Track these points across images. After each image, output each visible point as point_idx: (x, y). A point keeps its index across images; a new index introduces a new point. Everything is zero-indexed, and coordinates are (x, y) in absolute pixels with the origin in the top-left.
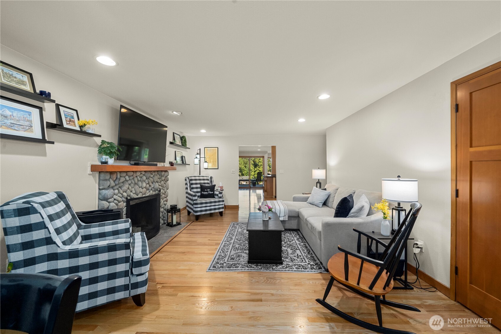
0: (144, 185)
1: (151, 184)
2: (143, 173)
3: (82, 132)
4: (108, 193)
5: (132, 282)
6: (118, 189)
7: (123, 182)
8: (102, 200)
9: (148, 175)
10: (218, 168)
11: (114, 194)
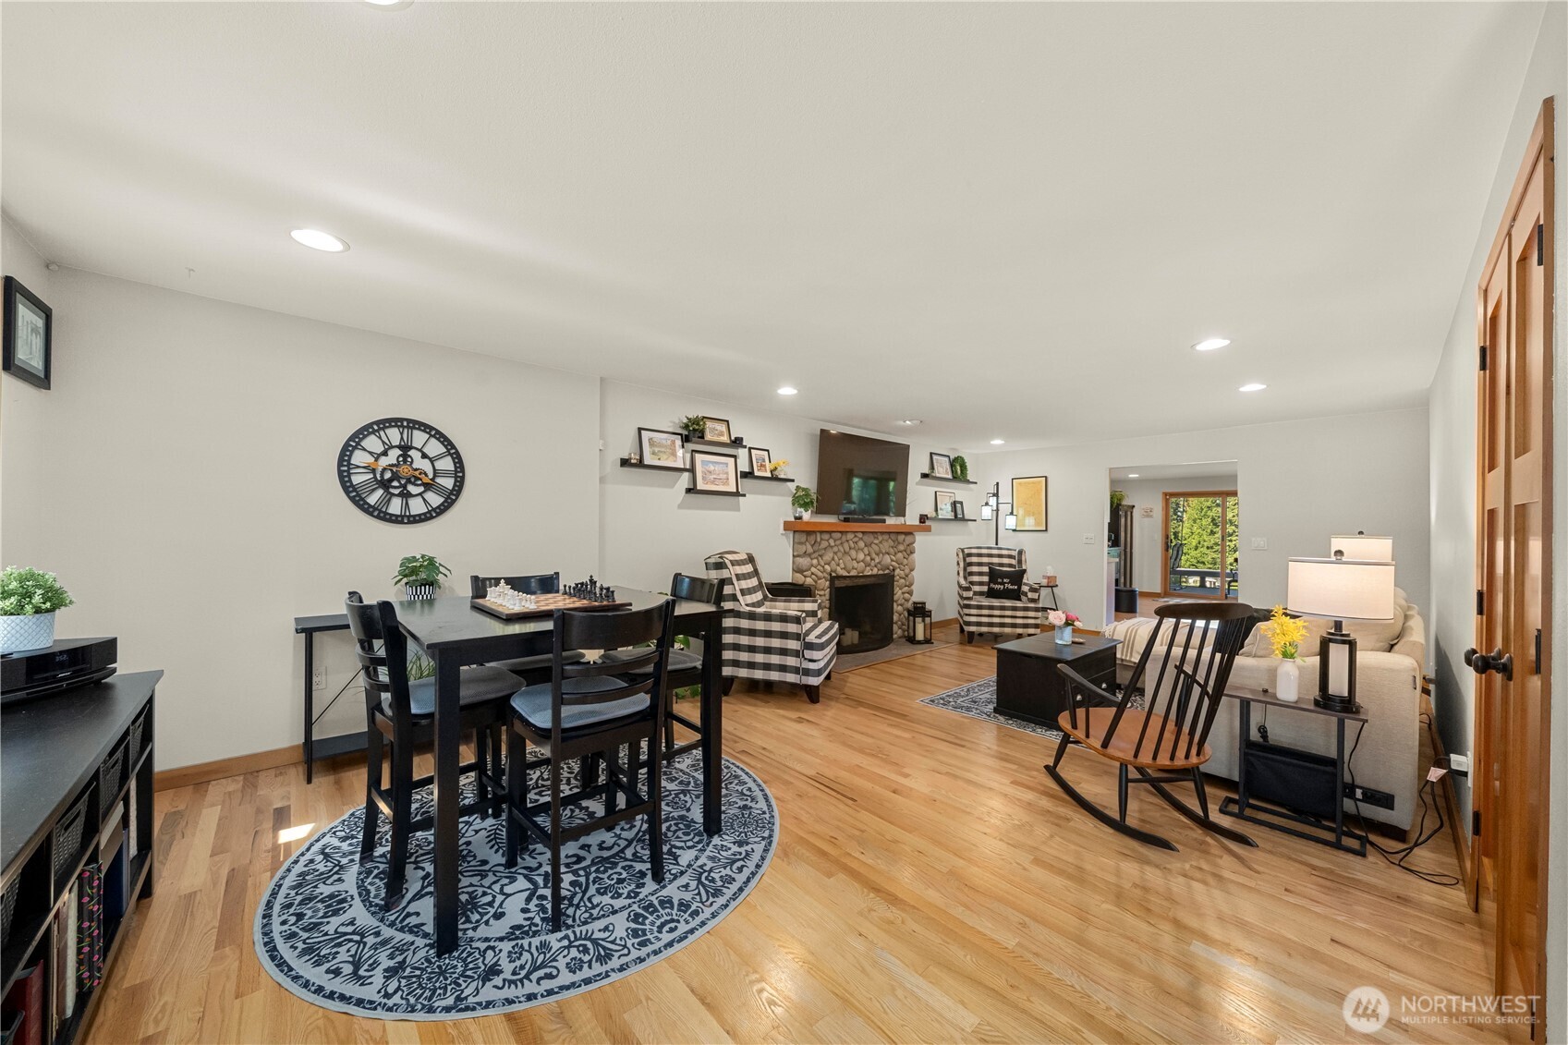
0: (861, 556)
1: (874, 556)
2: (860, 535)
3: (774, 478)
4: (804, 562)
5: (803, 666)
6: (817, 558)
7: (825, 549)
8: (797, 572)
9: (868, 538)
10: (1046, 530)
11: (812, 565)
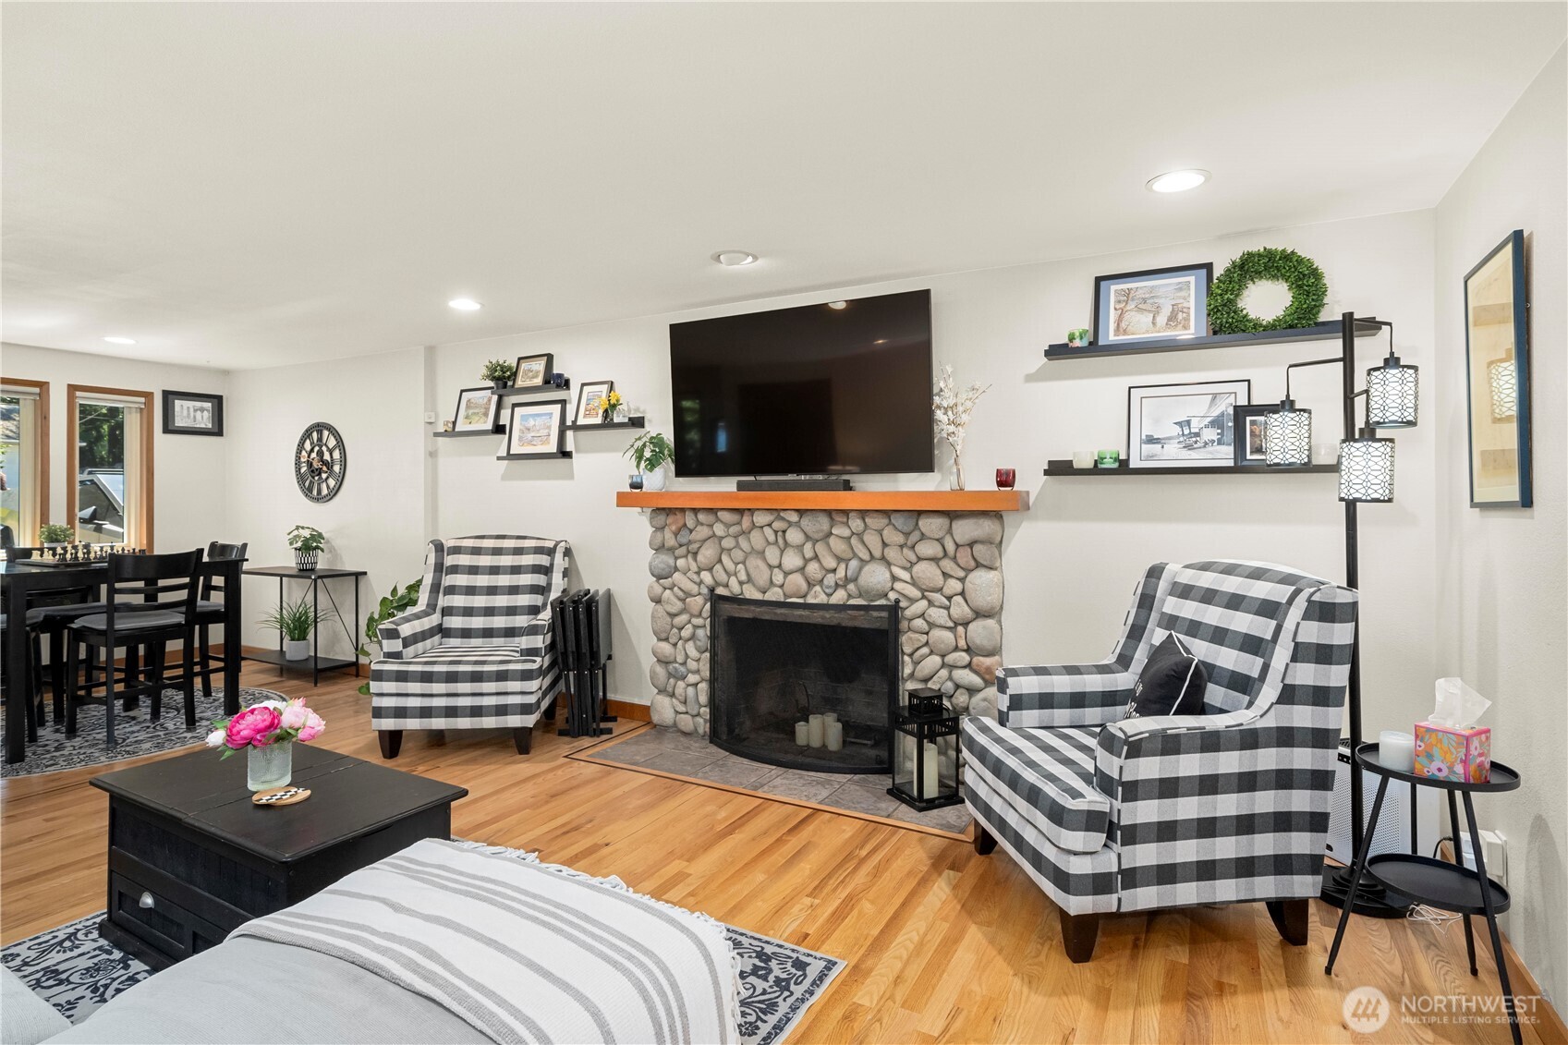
0: (792, 560)
2: (794, 517)
3: (611, 425)
4: (660, 562)
6: (685, 557)
7: (704, 541)
9: (820, 525)
11: (676, 569)
